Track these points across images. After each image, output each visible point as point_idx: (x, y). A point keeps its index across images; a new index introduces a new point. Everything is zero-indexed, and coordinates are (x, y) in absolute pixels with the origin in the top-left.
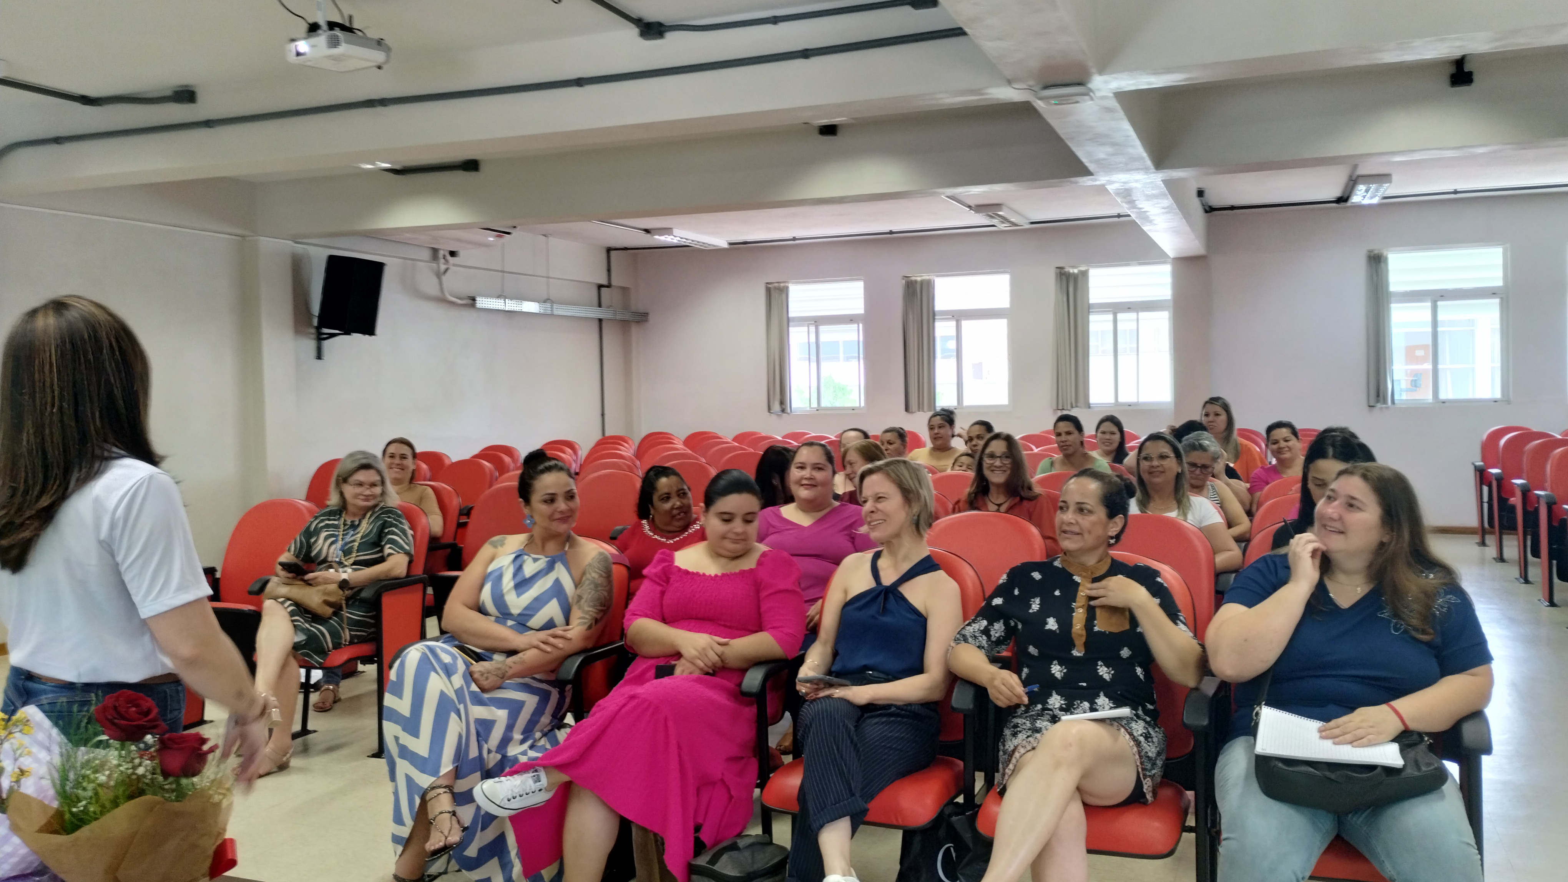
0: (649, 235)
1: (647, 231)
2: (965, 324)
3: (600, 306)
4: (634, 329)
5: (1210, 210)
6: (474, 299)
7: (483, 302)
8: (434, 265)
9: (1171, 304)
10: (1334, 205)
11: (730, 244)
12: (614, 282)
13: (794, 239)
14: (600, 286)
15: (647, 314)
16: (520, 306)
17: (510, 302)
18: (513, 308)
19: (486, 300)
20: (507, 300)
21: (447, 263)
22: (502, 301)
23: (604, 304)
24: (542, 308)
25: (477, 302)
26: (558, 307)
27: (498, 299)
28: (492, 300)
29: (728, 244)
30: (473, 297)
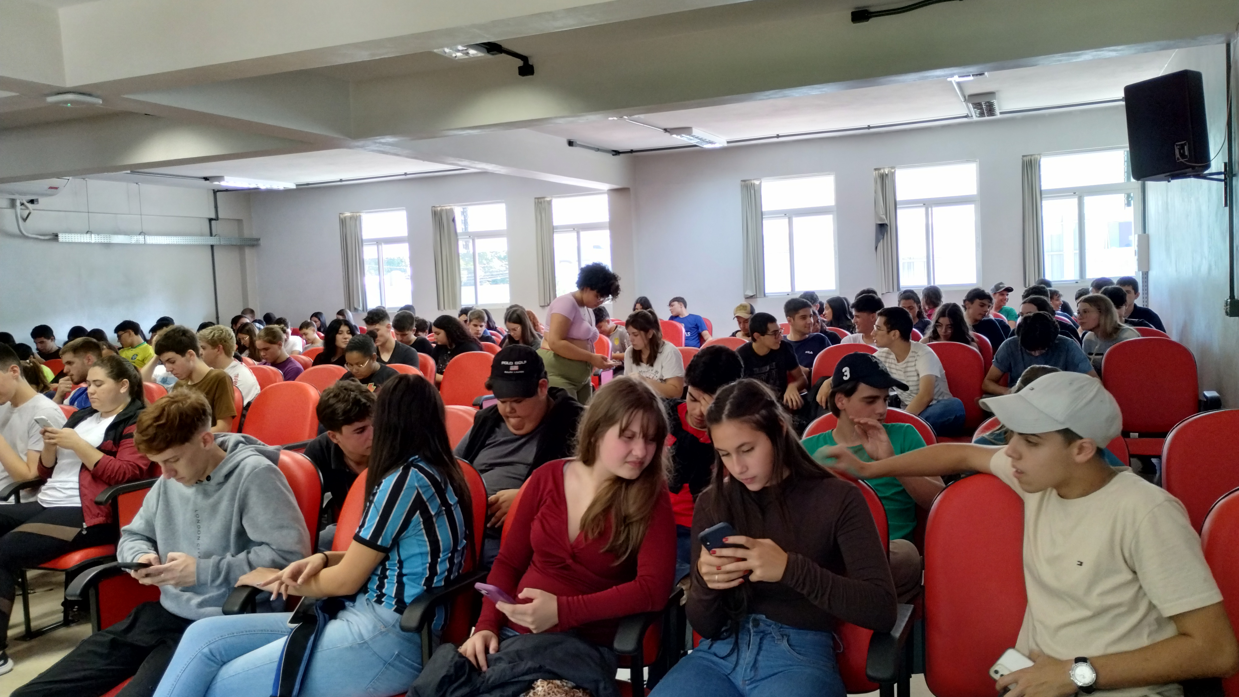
0: (207, 182)
1: (206, 179)
2: (477, 241)
3: (211, 235)
4: (248, 252)
5: (615, 153)
6: (57, 236)
7: (62, 238)
8: (12, 211)
9: (608, 225)
11: (297, 185)
12: (220, 216)
13: (341, 181)
14: (210, 220)
15: (258, 240)
16: (108, 239)
17: (97, 236)
18: (100, 241)
19: (70, 235)
20: (93, 235)
21: (27, 208)
22: (88, 235)
23: (214, 233)
24: (133, 240)
25: (59, 237)
26: (151, 238)
27: (85, 234)
28: (76, 236)
29: (295, 186)
30: (57, 233)
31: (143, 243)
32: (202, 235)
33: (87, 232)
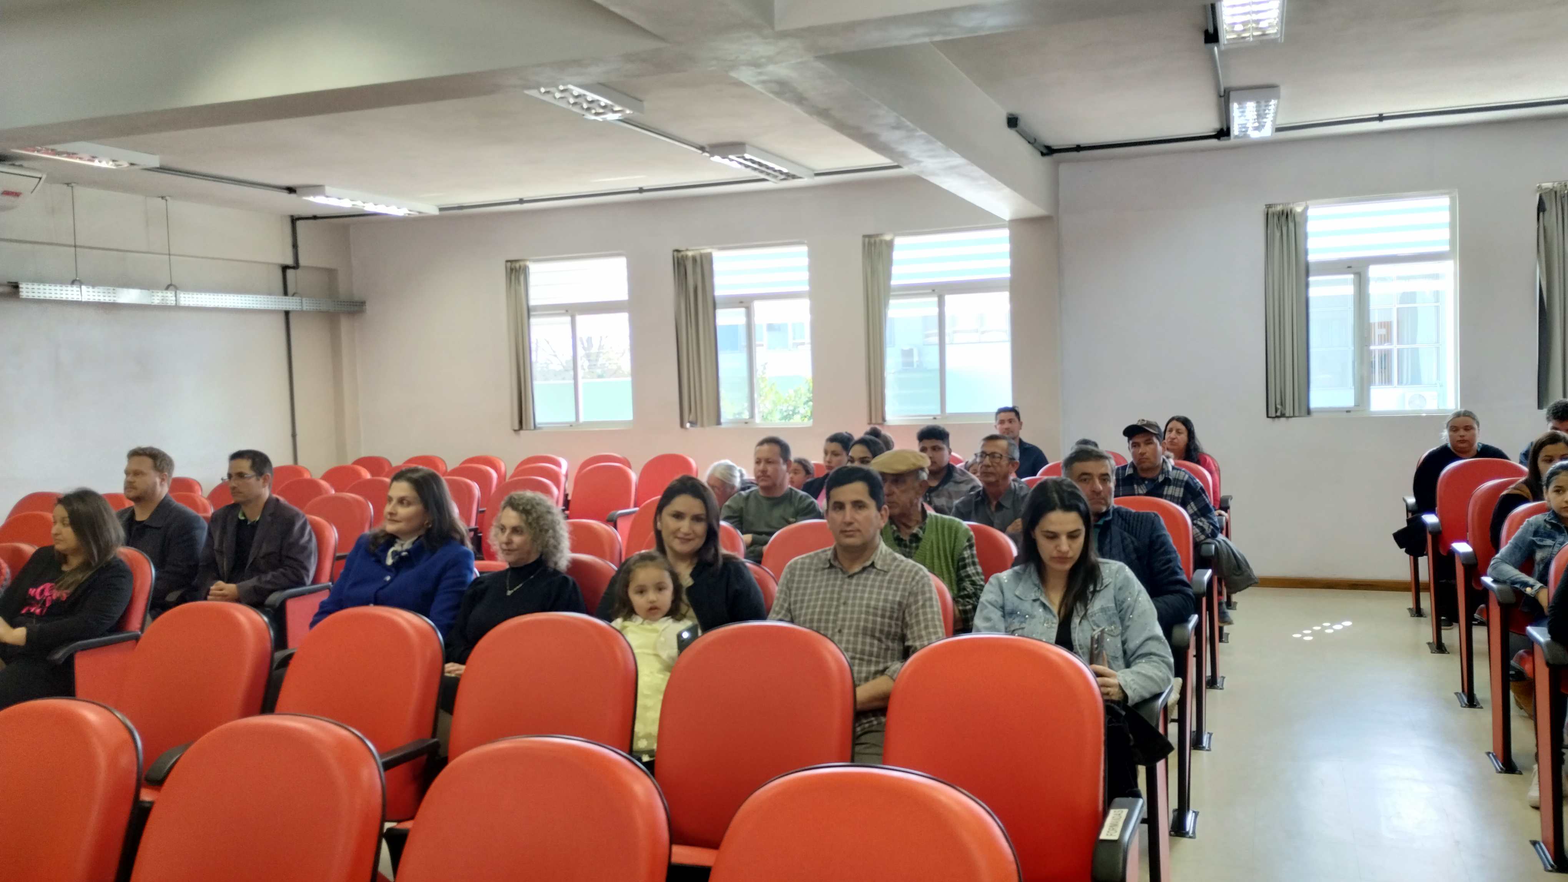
0: (293, 196)
1: (291, 190)
3: (286, 293)
4: (345, 324)
5: (1048, 151)
6: (16, 287)
7: (27, 290)
9: (1008, 284)
10: (1214, 142)
11: (441, 209)
12: (302, 262)
14: (285, 268)
15: (362, 303)
16: (111, 295)
17: (91, 289)
18: (96, 299)
19: (42, 287)
20: (84, 288)
22: (75, 288)
23: (290, 291)
24: (156, 298)
25: (21, 290)
26: (187, 296)
27: (69, 286)
28: (53, 287)
29: (438, 210)
30: (16, 283)
31: (174, 303)
32: (270, 293)
33: (73, 282)
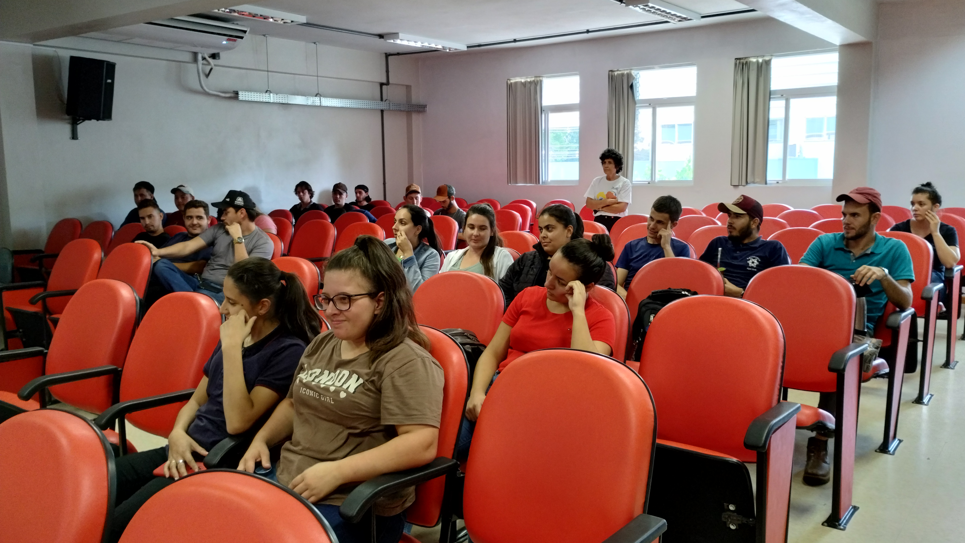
0: (382, 40)
1: (381, 36)
2: (659, 110)
3: (382, 100)
4: (415, 118)
6: (237, 93)
7: (243, 96)
8: (196, 65)
9: (836, 90)
11: (468, 47)
12: (391, 81)
14: (382, 85)
15: (425, 106)
16: (286, 99)
17: (275, 96)
18: (278, 101)
19: (250, 94)
20: (271, 94)
21: (209, 64)
22: (267, 95)
23: (384, 98)
24: (309, 101)
25: (239, 95)
26: (326, 100)
27: (264, 94)
28: (255, 94)
29: (466, 47)
30: (237, 91)
31: (319, 104)
32: (373, 99)
33: (266, 92)
